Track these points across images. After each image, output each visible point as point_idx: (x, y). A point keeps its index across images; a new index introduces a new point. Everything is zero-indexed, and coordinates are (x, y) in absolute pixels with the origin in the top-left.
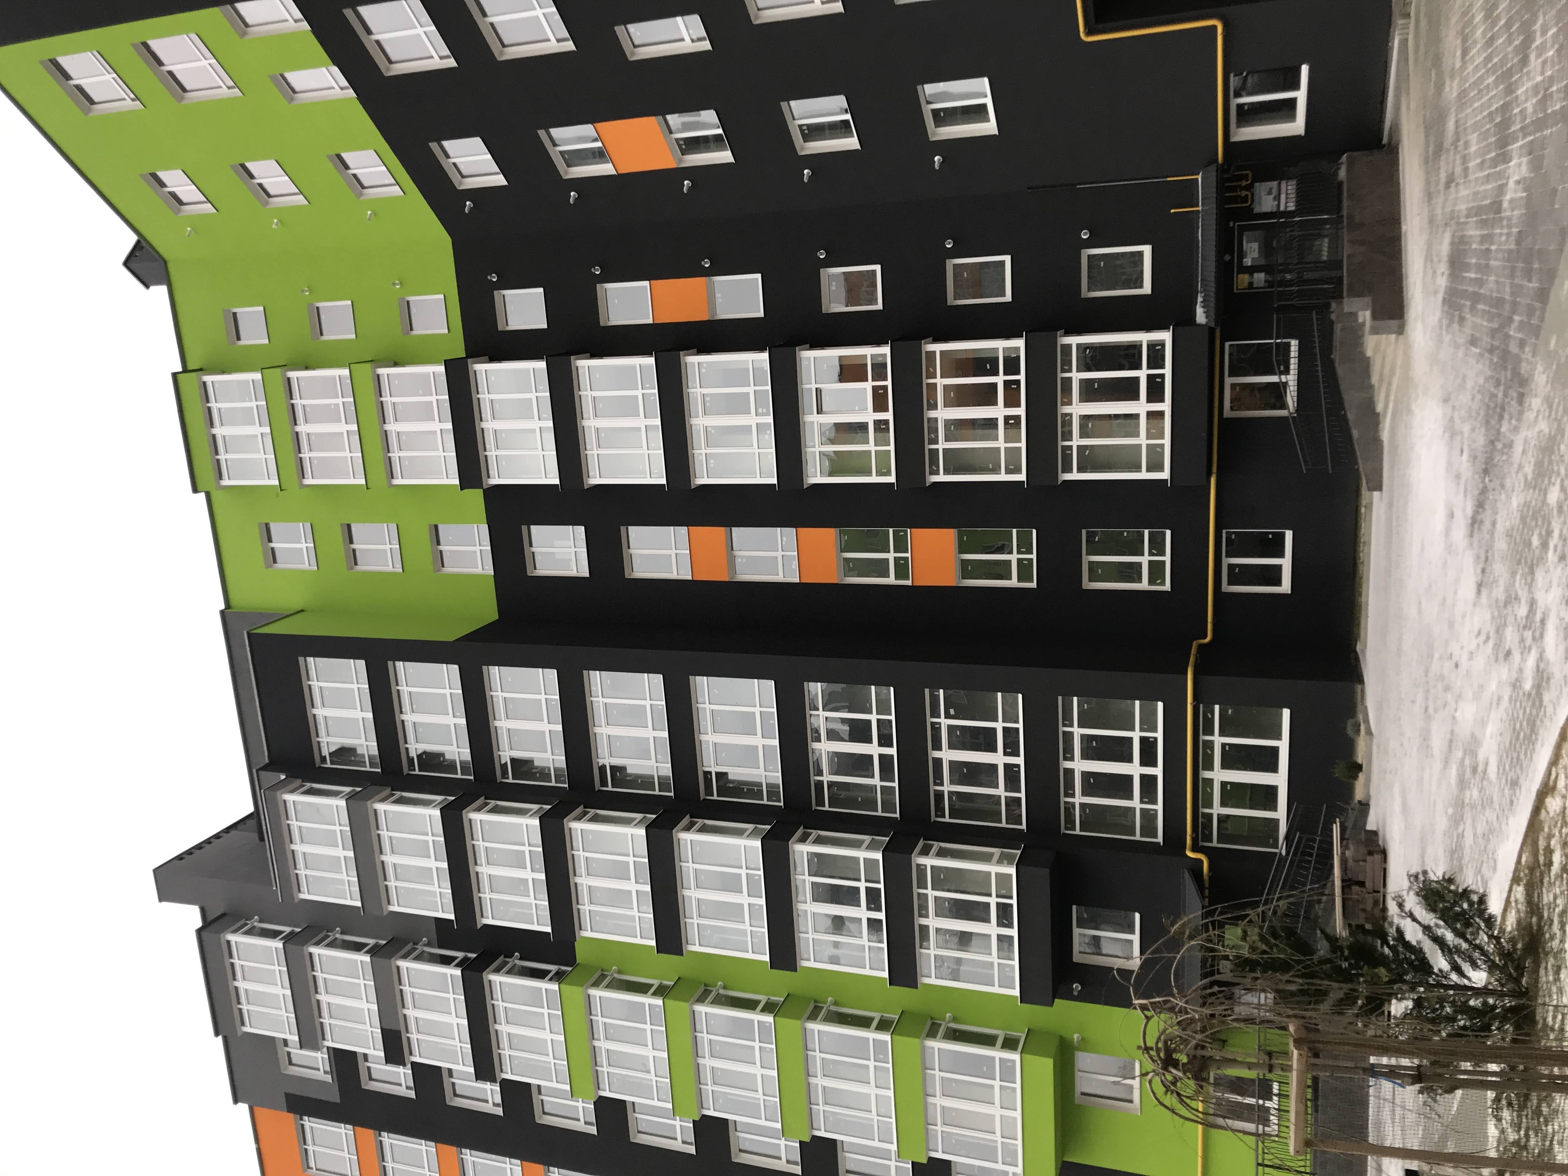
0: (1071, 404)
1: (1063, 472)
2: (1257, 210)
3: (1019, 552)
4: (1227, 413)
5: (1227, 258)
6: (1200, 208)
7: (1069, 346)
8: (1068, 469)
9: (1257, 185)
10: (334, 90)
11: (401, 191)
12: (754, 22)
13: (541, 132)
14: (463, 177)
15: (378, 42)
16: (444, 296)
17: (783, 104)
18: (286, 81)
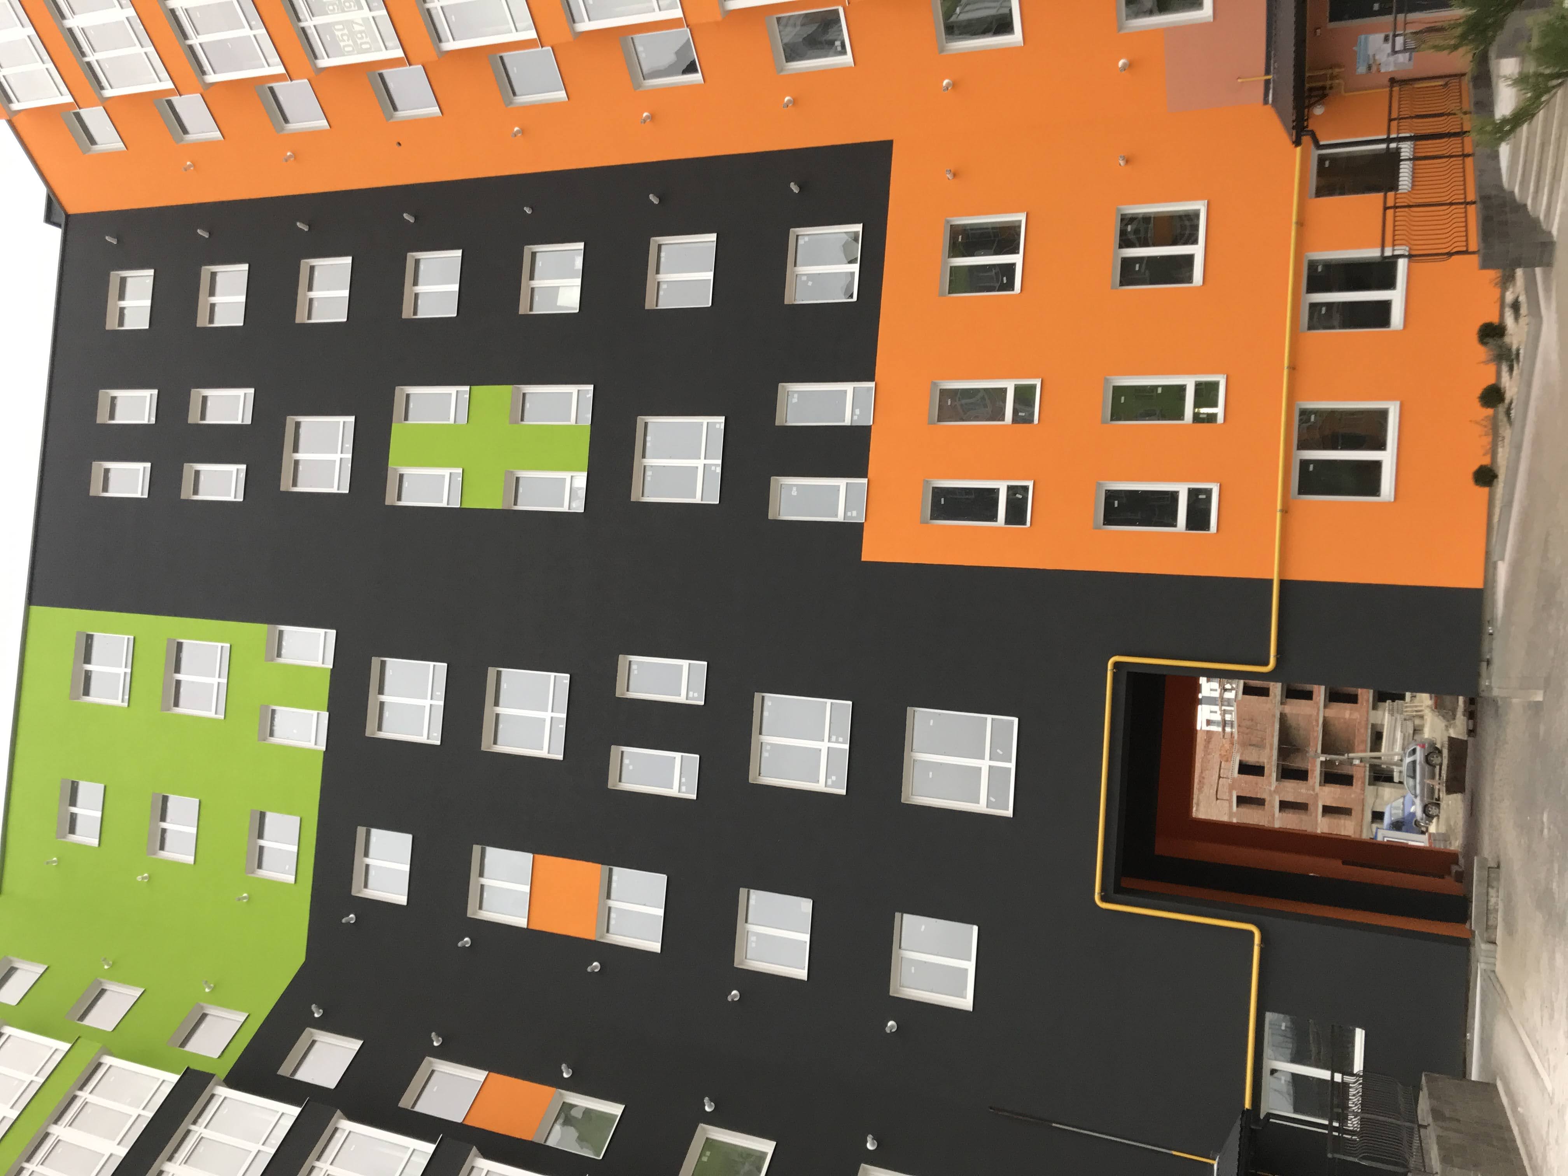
10: (309, 743)
11: (294, 880)
12: (751, 781)
13: (477, 849)
14: (366, 886)
15: (382, 704)
16: (248, 1016)
17: (743, 891)
18: (273, 719)
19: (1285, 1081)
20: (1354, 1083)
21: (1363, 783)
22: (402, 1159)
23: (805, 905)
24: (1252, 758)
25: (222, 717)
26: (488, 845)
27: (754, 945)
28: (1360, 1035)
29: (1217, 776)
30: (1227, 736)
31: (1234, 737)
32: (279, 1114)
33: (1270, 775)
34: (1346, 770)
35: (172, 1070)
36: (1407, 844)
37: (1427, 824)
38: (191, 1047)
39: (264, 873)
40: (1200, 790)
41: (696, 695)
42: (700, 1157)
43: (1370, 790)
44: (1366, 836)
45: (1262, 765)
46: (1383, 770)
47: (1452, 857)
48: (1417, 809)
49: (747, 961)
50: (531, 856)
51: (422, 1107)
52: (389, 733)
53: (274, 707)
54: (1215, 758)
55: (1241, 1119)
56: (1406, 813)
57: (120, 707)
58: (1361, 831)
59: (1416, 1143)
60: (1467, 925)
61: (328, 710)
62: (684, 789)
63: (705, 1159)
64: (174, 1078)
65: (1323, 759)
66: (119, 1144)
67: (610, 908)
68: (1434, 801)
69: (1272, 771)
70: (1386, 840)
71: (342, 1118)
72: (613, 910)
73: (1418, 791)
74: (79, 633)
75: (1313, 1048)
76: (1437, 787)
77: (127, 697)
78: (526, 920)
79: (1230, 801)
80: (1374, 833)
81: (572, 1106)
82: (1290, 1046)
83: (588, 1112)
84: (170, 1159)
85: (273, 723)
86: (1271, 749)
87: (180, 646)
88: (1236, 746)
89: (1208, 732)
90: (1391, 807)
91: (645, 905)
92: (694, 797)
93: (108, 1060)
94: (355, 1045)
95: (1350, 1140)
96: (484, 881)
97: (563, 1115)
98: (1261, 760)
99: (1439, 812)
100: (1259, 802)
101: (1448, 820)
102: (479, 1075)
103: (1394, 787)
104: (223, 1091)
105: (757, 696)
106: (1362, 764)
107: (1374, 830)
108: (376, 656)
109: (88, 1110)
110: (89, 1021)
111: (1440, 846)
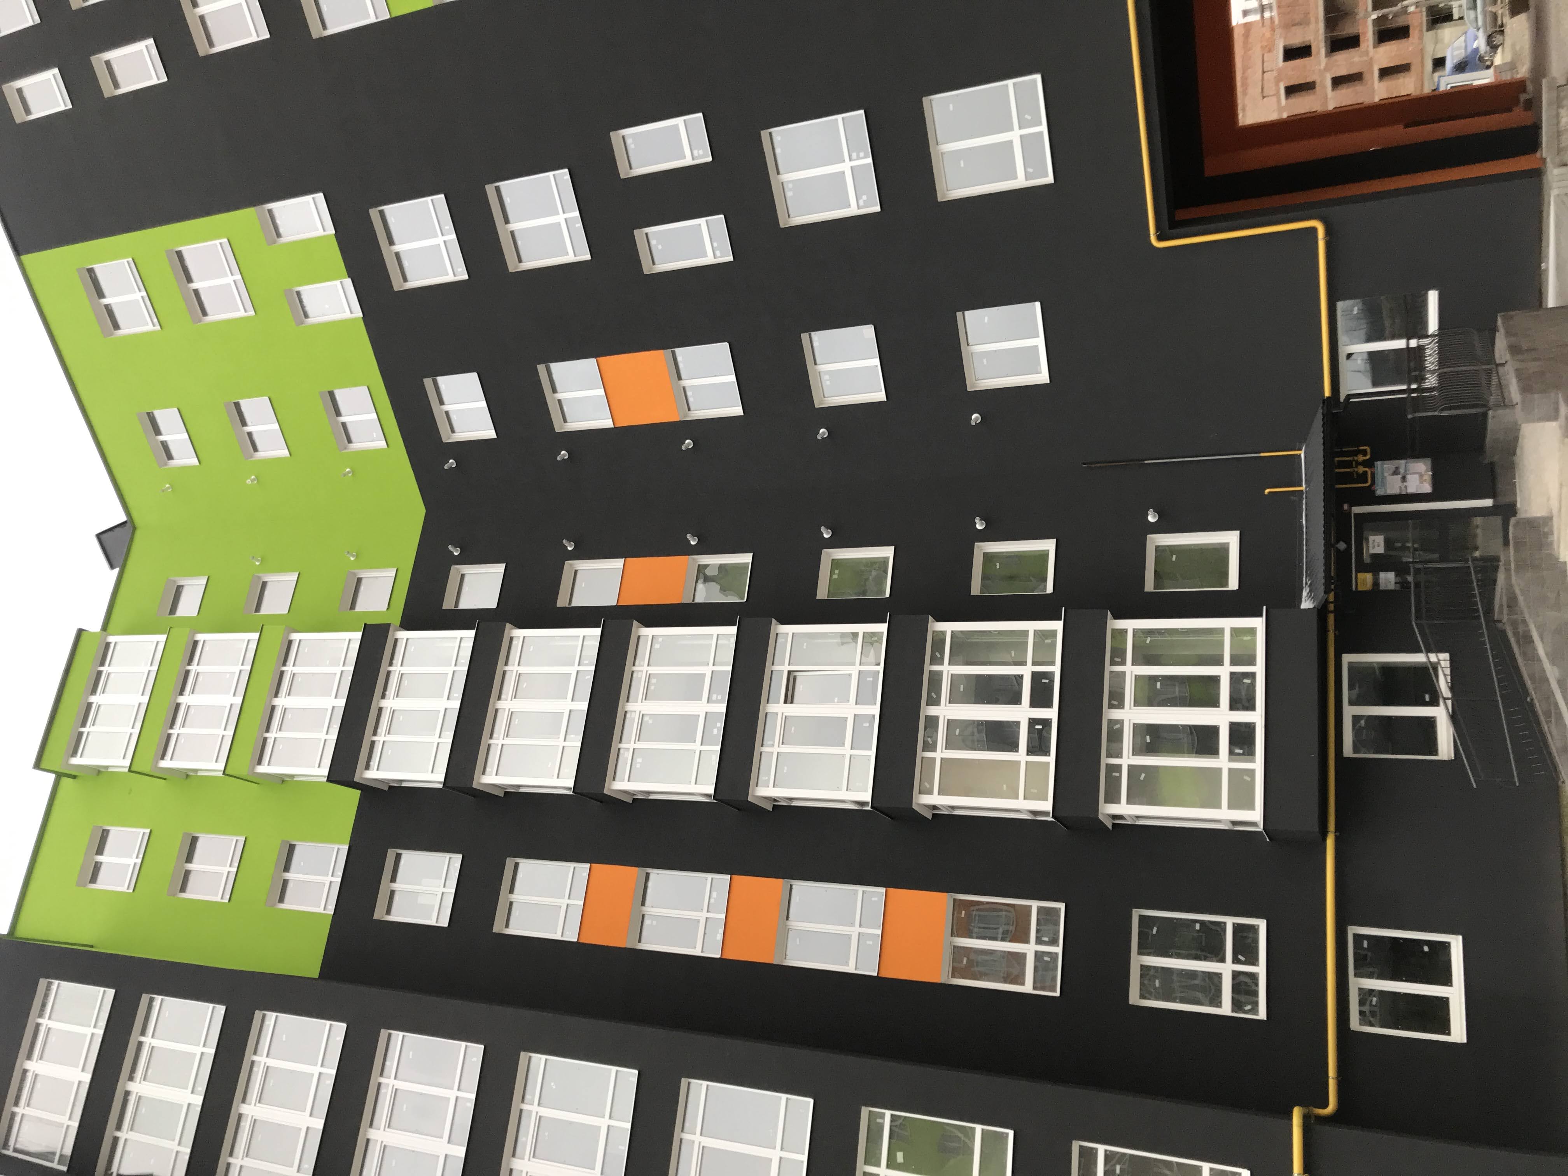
0: (1123, 708)
1: (1106, 802)
2: (1380, 492)
3: (1039, 941)
4: (1348, 750)
5: (1342, 546)
6: (1303, 488)
7: (1124, 632)
8: (1112, 797)
9: (1379, 464)
10: (344, 314)
11: (385, 444)
12: (782, 226)
13: (541, 368)
14: (453, 431)
15: (397, 255)
16: (397, 570)
17: (804, 336)
18: (301, 301)
19: (1362, 360)
20: (1430, 343)
21: (1421, 31)
22: (577, 646)
23: (868, 332)
24: (1296, 40)
25: (253, 313)
26: (552, 362)
27: (828, 383)
28: (1433, 297)
29: (1261, 71)
30: (1268, 23)
31: (1274, 22)
32: (459, 640)
33: (1318, 53)
34: (1401, 22)
35: (355, 630)
36: (1471, 84)
37: (1491, 57)
38: (360, 607)
39: (356, 446)
40: (1245, 93)
41: (701, 152)
42: (831, 576)
43: (1429, 36)
44: (1427, 90)
45: (1308, 44)
46: (1442, 9)
47: (1519, 86)
48: (1481, 43)
49: (826, 399)
50: (593, 361)
51: (579, 601)
52: (416, 281)
53: (298, 289)
54: (1256, 52)
55: (1322, 407)
56: (1469, 50)
57: (154, 332)
58: (1422, 85)
59: (1494, 381)
60: (1538, 155)
61: (349, 276)
62: (718, 253)
63: (835, 577)
64: (359, 635)
65: (1374, 16)
66: (336, 697)
67: (684, 388)
68: (1498, 29)
69: (1320, 48)
70: (1449, 87)
71: (513, 629)
72: (687, 389)
73: (1480, 23)
74: (79, 270)
75: (1387, 323)
76: (1500, 12)
77: (155, 320)
78: (611, 420)
79: (1277, 94)
80: (1436, 84)
81: (706, 566)
82: (1365, 326)
83: (722, 567)
84: (383, 696)
85: (303, 305)
86: (1317, 22)
87: (179, 254)
88: (1278, 31)
89: (1246, 24)
90: (1452, 49)
91: (716, 376)
92: (731, 258)
93: (295, 637)
94: (500, 568)
95: (1430, 397)
96: (559, 396)
97: (701, 575)
98: (1307, 39)
99: (1504, 40)
100: (1309, 87)
101: (1513, 46)
102: (617, 564)
103: (1456, 25)
104: (403, 635)
105: (764, 134)
106: (1419, 9)
107: (1436, 79)
108: (372, 208)
109: (298, 679)
110: (265, 610)
111: (1507, 77)
